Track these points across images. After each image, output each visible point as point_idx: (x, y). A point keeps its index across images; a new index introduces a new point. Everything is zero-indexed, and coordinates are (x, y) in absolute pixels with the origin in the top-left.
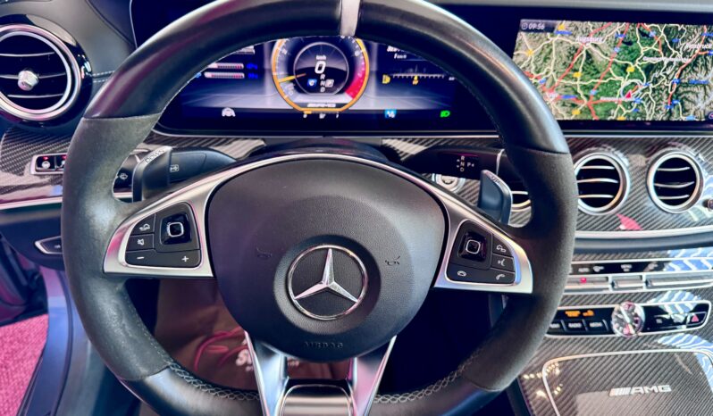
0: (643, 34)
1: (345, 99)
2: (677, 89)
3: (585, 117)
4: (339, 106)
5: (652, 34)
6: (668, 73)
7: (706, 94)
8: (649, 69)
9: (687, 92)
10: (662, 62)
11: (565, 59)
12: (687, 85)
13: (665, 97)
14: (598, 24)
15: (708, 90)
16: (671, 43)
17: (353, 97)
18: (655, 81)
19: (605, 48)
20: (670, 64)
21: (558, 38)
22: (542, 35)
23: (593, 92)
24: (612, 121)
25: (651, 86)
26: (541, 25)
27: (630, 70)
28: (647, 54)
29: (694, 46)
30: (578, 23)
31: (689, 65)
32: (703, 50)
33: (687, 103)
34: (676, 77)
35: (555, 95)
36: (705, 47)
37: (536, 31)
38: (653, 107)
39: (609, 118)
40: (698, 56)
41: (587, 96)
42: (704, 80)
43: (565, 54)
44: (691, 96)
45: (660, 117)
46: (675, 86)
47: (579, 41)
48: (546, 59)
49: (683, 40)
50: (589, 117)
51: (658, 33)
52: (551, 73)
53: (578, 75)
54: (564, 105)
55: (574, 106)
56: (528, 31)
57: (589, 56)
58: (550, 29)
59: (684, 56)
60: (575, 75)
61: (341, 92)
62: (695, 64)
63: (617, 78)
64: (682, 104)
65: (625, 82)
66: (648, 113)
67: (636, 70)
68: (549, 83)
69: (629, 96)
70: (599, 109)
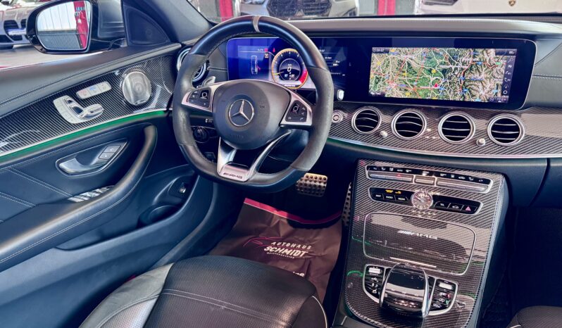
0: (436, 53)
1: (299, 83)
2: (464, 83)
3: (413, 97)
4: (297, 86)
5: (441, 53)
6: (456, 73)
7: (484, 86)
8: (444, 71)
9: (471, 85)
10: (451, 68)
11: (397, 66)
12: (470, 80)
13: (458, 87)
14: (411, 49)
15: (484, 84)
16: (453, 58)
17: (302, 82)
18: (450, 78)
19: (417, 61)
20: (456, 69)
21: (391, 56)
22: (384, 55)
23: (415, 83)
24: (429, 100)
25: (448, 81)
26: (382, 49)
27: (433, 71)
28: (441, 64)
29: (468, 60)
30: (400, 49)
31: (467, 70)
32: (473, 62)
33: (473, 91)
34: (462, 76)
35: (395, 84)
36: (474, 60)
37: (380, 52)
38: (452, 93)
39: (427, 98)
40: (472, 65)
41: (412, 85)
42: (479, 78)
43: (396, 63)
44: (475, 87)
45: (457, 99)
46: (462, 82)
47: (403, 57)
48: (387, 66)
49: (460, 56)
50: (416, 97)
51: (444, 53)
52: (391, 73)
53: (405, 74)
54: (400, 90)
55: (406, 90)
56: (376, 53)
57: (409, 64)
58: (388, 52)
59: (463, 65)
60: (404, 74)
61: (297, 80)
62: (471, 69)
63: (427, 76)
64: (470, 92)
65: (432, 79)
66: (450, 96)
67: (437, 72)
68: (390, 78)
69: (436, 86)
70: (421, 93)
